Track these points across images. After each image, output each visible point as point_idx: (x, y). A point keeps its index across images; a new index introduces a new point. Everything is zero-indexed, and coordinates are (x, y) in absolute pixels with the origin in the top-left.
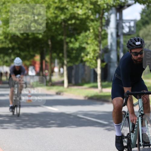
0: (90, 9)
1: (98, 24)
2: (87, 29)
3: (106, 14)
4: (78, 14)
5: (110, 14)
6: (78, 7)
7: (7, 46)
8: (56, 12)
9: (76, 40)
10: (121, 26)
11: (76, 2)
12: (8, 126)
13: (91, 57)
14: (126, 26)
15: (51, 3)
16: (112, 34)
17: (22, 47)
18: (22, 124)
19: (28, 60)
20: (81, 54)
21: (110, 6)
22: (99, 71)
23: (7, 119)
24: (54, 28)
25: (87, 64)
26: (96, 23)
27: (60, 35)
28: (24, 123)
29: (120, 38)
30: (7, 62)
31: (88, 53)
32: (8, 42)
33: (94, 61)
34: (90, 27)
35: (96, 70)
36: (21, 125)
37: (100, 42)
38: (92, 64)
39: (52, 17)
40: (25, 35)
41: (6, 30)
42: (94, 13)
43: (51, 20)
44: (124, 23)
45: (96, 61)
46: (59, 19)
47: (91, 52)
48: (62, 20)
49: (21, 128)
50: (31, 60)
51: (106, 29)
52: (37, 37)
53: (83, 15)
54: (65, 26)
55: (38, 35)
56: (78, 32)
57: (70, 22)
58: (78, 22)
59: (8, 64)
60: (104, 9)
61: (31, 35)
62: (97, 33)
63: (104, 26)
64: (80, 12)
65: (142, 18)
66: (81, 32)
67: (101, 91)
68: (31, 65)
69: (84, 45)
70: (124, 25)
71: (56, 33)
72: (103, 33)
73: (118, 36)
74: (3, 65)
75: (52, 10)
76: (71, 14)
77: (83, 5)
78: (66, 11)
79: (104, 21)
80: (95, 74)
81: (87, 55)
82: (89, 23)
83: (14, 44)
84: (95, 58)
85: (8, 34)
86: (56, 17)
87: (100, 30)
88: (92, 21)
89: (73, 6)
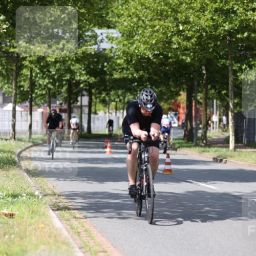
6: (254, 10)
7: (130, 76)
9: (251, 67)
19: (166, 101)
24: (212, 45)
27: (222, 58)
39: (208, 26)
40: (161, 57)
41: (129, 48)
43: (206, 32)
46: (220, 30)
48: (225, 30)
50: (173, 101)
52: (183, 59)
54: (230, 41)
55: (184, 57)
57: (239, 36)
58: (253, 35)
61: (170, 58)
68: (170, 109)
71: (215, 54)
75: (208, 15)
76: (242, 21)
78: (233, 15)
85: (132, 56)
86: (216, 27)
89: (245, 7)
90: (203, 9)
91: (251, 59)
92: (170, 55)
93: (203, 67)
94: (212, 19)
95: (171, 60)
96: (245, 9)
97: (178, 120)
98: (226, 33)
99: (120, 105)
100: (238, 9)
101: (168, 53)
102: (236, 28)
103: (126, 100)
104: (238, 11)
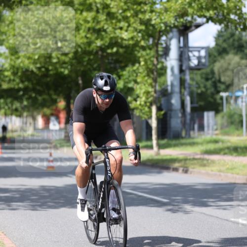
0: (140, 31)
1: (153, 53)
2: (135, 61)
3: (164, 38)
4: (122, 39)
5: (171, 39)
6: (121, 28)
7: (16, 87)
8: (89, 36)
9: (120, 77)
10: (186, 56)
11: (119, 21)
12: (19, 206)
13: (143, 103)
14: (194, 56)
15: (81, 22)
16: (172, 69)
17: (38, 88)
18: (41, 202)
19: (48, 107)
20: (127, 98)
21: (170, 27)
22: (154, 123)
23: (17, 196)
24: (86, 59)
25: (137, 113)
26: (148, 51)
27: (95, 69)
28: (42, 201)
29: (185, 75)
30: (16, 110)
31: (138, 97)
32: (18, 80)
33: (147, 109)
34: (139, 57)
35: (150, 121)
36: (39, 204)
37: (155, 81)
38: (143, 113)
39: (83, 43)
40: (43, 69)
41: (15, 62)
42: (146, 37)
43: (82, 48)
44: (191, 51)
45: (150, 108)
46: (93, 46)
47: (141, 95)
48: (97, 47)
49: (39, 209)
50: (54, 107)
51: (163, 60)
52: (62, 73)
53: (129, 40)
54: (102, 56)
55: (62, 70)
56: (123, 65)
57: (109, 51)
58: (121, 50)
59: (18, 113)
60: (160, 32)
61: (52, 70)
62: (150, 66)
63: (162, 56)
64: (125, 35)
65: (217, 45)
66: (126, 66)
67: (158, 154)
68: (52, 115)
69: (130, 85)
70: (191, 54)
71: (89, 66)
72: (159, 66)
73: (181, 71)
74: (12, 114)
75: (82, 33)
76: (111, 38)
77: (129, 26)
78: (103, 33)
79: (160, 49)
80: (149, 127)
81: (136, 100)
82: (139, 52)
83: (26, 83)
84: (148, 104)
85: (18, 69)
86: (89, 44)
87: (155, 62)
88: (144, 48)
89: (114, 26)
90: (78, 29)
91: (119, 70)
92: (50, 68)
93: (80, 78)
94: (86, 37)
95: (51, 73)
96: (113, 28)
97: (59, 123)
98: (98, 49)
99: (9, 112)
100: (107, 28)
101: (49, 65)
102: (107, 44)
103: (14, 107)
104: (108, 30)
